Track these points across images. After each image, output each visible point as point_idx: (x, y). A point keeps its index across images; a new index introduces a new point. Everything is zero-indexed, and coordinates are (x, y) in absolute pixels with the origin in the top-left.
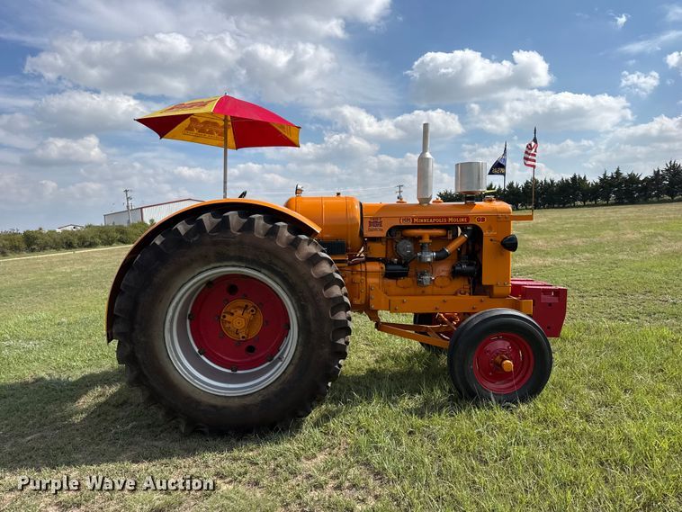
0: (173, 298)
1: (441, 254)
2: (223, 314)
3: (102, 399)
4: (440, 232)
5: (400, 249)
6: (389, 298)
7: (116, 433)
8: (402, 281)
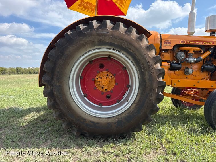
0: (75, 64)
1: (198, 59)
2: (96, 77)
3: (36, 117)
4: (198, 49)
5: (179, 56)
6: (171, 79)
7: (41, 133)
8: (177, 72)
